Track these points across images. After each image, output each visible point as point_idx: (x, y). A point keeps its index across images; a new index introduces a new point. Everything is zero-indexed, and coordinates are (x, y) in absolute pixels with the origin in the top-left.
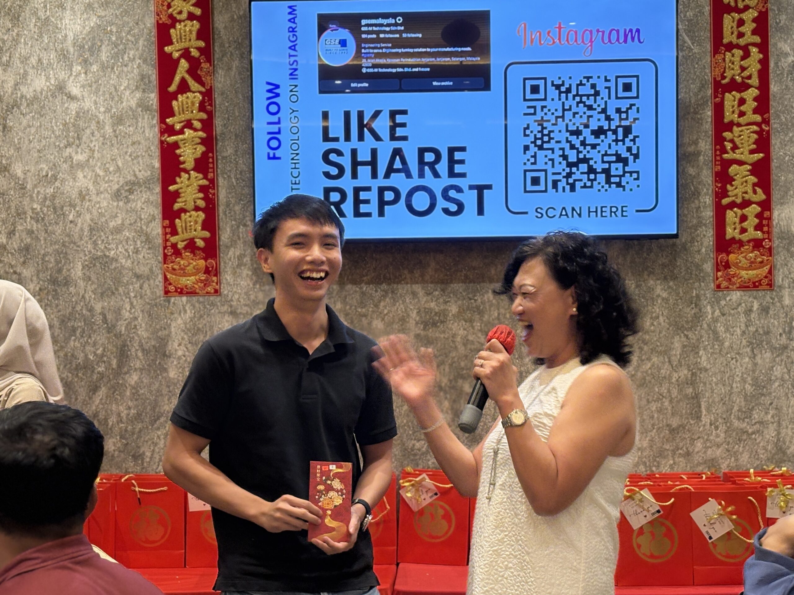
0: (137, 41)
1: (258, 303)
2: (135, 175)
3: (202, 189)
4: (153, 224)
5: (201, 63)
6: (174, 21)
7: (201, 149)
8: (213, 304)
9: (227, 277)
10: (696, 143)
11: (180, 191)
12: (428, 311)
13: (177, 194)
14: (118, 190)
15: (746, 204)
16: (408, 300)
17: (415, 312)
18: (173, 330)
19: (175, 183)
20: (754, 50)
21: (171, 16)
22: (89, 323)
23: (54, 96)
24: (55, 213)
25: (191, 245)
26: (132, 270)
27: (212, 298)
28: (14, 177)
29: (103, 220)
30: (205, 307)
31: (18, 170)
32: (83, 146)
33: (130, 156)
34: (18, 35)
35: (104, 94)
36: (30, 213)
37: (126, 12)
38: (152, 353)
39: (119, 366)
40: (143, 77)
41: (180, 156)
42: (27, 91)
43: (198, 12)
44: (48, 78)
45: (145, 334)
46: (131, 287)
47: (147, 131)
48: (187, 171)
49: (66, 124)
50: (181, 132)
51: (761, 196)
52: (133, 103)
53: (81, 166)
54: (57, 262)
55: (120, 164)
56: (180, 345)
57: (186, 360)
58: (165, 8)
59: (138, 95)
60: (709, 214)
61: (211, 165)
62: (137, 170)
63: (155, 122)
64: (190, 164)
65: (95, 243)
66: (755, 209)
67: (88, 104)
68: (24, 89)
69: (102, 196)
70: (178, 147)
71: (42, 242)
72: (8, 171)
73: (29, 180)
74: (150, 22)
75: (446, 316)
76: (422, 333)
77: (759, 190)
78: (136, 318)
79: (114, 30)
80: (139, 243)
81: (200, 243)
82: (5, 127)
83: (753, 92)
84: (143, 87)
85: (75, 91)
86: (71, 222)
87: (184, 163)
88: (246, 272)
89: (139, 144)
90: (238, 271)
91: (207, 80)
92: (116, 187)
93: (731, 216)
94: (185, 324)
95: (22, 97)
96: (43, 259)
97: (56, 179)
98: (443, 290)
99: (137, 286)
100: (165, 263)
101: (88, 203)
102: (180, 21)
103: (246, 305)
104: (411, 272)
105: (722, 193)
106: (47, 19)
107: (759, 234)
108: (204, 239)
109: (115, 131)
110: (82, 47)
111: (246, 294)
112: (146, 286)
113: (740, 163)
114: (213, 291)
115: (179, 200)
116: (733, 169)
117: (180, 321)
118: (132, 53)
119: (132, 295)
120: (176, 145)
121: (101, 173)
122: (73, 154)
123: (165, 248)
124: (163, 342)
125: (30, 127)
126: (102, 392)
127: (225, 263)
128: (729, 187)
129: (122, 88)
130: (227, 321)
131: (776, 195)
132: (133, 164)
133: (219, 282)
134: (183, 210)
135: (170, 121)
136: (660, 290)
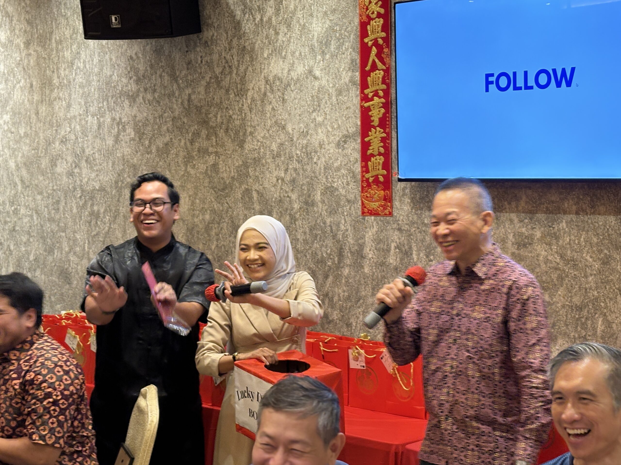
0: (350, 35)
1: (414, 223)
2: (348, 131)
3: (383, 140)
4: (356, 165)
5: (383, 48)
6: (370, 19)
7: (383, 110)
8: (388, 223)
9: (396, 203)
11: (371, 141)
12: (521, 234)
13: (369, 144)
14: (339, 141)
16: (507, 226)
17: (512, 235)
18: (366, 239)
19: (368, 136)
21: (368, 16)
22: (324, 232)
23: (307, 78)
24: (307, 156)
25: (376, 180)
26: (345, 196)
27: (388, 218)
28: (288, 133)
29: (331, 162)
30: (384, 225)
31: (289, 128)
32: (321, 111)
33: (345, 117)
34: (290, 37)
35: (332, 75)
36: (295, 157)
37: (344, 15)
38: (356, 255)
39: (339, 263)
40: (352, 61)
41: (372, 116)
42: (294, 75)
43: (382, 11)
44: (304, 66)
45: (352, 241)
46: (345, 209)
47: (354, 100)
48: (375, 127)
49: (312, 97)
50: (372, 99)
52: (347, 80)
53: (320, 125)
54: (309, 190)
55: (340, 123)
56: (370, 250)
57: (373, 262)
58: (365, 10)
59: (350, 74)
61: (388, 123)
62: (348, 127)
63: (358, 93)
64: (376, 122)
65: (327, 178)
67: (324, 82)
68: (292, 73)
69: (331, 145)
70: (370, 110)
71: (301, 176)
72: (285, 129)
73: (295, 135)
74: (357, 21)
75: (532, 239)
76: (517, 252)
78: (347, 230)
79: (338, 29)
80: (349, 178)
81: (381, 179)
82: (283, 100)
84: (352, 68)
85: (317, 73)
86: (315, 163)
87: (373, 121)
88: (407, 200)
89: (350, 108)
90: (403, 199)
91: (387, 60)
92: (338, 139)
94: (373, 235)
95: (292, 79)
96: (301, 188)
97: (308, 134)
98: (531, 219)
99: (348, 207)
100: (362, 193)
101: (324, 150)
102: (373, 19)
103: (407, 224)
104: (509, 203)
106: (304, 25)
108: (383, 176)
109: (337, 100)
110: (321, 43)
111: (407, 216)
112: (352, 208)
114: (388, 213)
115: (371, 148)
117: (370, 234)
118: (347, 44)
119: (345, 214)
120: (368, 109)
121: (330, 130)
122: (316, 117)
123: (362, 181)
124: (361, 247)
125: (295, 99)
126: (331, 279)
127: (395, 193)
129: (341, 69)
130: (396, 235)
132: (347, 123)
133: (392, 207)
134: (372, 155)
135: (366, 91)
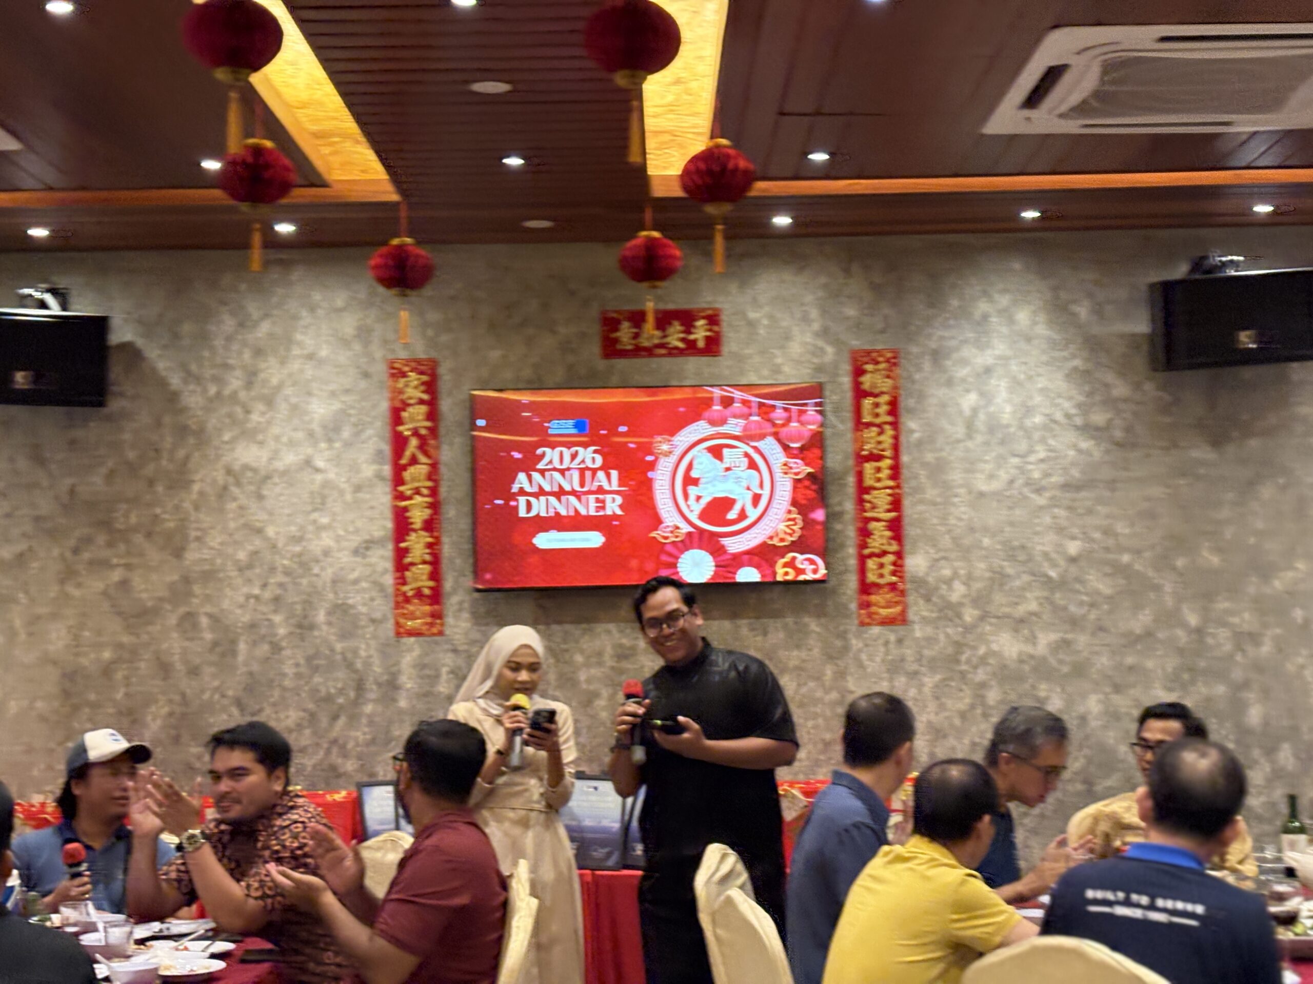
0: (374, 422)
2: (371, 535)
3: (430, 546)
4: (386, 576)
5: (428, 440)
6: (405, 405)
7: (428, 512)
8: (436, 643)
9: (450, 620)
10: (840, 504)
11: (410, 547)
12: (621, 646)
13: (406, 551)
14: (357, 548)
15: (884, 553)
16: (603, 637)
17: (610, 647)
18: (403, 666)
19: (406, 541)
20: (887, 427)
21: (403, 401)
22: (331, 662)
23: (302, 469)
24: (302, 567)
25: (419, 594)
26: (368, 615)
27: (436, 638)
28: (267, 539)
29: (344, 573)
30: (431, 646)
31: (271, 531)
32: (327, 511)
33: (367, 518)
34: (271, 417)
35: (344, 467)
37: (364, 397)
38: (385, 686)
39: (357, 698)
40: (380, 452)
41: (410, 518)
42: (279, 465)
43: (425, 397)
44: (297, 454)
45: (379, 670)
46: (367, 630)
47: (382, 498)
49: (312, 492)
50: (411, 498)
51: (894, 547)
52: (370, 474)
53: (324, 528)
54: (304, 609)
55: (358, 526)
56: (408, 679)
57: (413, 692)
58: (397, 394)
59: (374, 467)
60: (853, 562)
61: (437, 526)
62: (372, 530)
63: (388, 489)
64: (418, 525)
66: (890, 558)
67: (331, 476)
68: (276, 463)
69: (343, 552)
70: (409, 511)
71: (291, 593)
72: (262, 533)
73: (280, 540)
74: (384, 406)
77: (893, 542)
78: (370, 656)
79: (354, 413)
80: (374, 592)
81: (427, 592)
82: (259, 495)
83: (887, 462)
84: (379, 460)
85: (320, 464)
86: (316, 575)
87: (413, 524)
88: (466, 615)
89: (375, 508)
90: (459, 614)
91: (433, 454)
92: (355, 545)
93: (871, 564)
94: (413, 660)
95: (275, 470)
96: (291, 608)
97: (303, 539)
99: (372, 629)
100: (396, 609)
101: (330, 559)
102: (410, 405)
103: (465, 644)
104: (607, 613)
105: (863, 545)
106: (297, 404)
107: (894, 579)
108: (430, 588)
109: (354, 498)
110: (326, 427)
111: (466, 634)
112: (380, 629)
113: (877, 520)
114: (437, 632)
115: (411, 555)
116: (873, 525)
117: (409, 658)
118: (369, 432)
119: (368, 636)
120: (406, 509)
121: (342, 534)
122: (318, 518)
123: (397, 596)
124: (395, 676)
125: (281, 495)
126: (342, 721)
127: (448, 608)
128: (869, 540)
129: (361, 461)
130: (449, 658)
131: (908, 547)
132: (370, 525)
133: (442, 625)
134: (412, 564)
135: (401, 488)
136: (814, 625)
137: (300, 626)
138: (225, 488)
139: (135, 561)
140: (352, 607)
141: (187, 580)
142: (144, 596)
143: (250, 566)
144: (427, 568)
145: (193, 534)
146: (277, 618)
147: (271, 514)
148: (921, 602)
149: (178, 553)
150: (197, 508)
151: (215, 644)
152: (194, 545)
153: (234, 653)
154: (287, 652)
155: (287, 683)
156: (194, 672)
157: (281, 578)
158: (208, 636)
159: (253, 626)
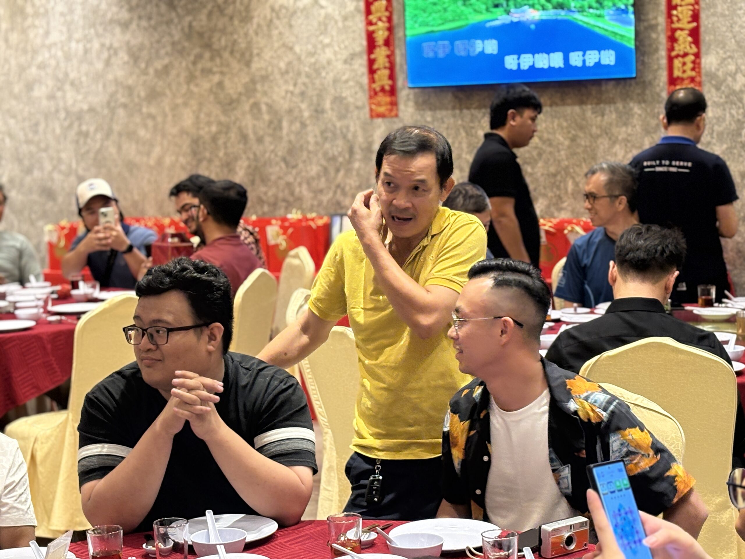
1: (418, 121)
2: (354, 50)
3: (388, 56)
4: (363, 78)
7: (386, 33)
8: (395, 122)
9: (402, 107)
10: (656, 18)
11: (376, 58)
13: (374, 60)
14: (346, 59)
15: (685, 55)
18: (375, 137)
19: (374, 54)
23: (313, 7)
24: (316, 72)
26: (354, 104)
27: (394, 119)
29: (339, 76)
30: (391, 124)
32: (328, 34)
33: (351, 39)
38: (365, 151)
39: (350, 159)
41: (376, 38)
42: (300, 4)
45: (361, 140)
46: (354, 114)
47: (359, 24)
48: (379, 46)
49: (319, 22)
50: (376, 24)
51: (694, 50)
52: (352, 8)
53: (328, 45)
54: (318, 100)
59: (354, 3)
60: (664, 62)
61: (392, 42)
62: (355, 47)
63: (363, 18)
64: (381, 42)
66: (692, 58)
67: (330, 10)
69: (338, 62)
71: (310, 89)
72: (292, 50)
73: (303, 55)
77: (693, 45)
78: (356, 131)
80: (357, 88)
81: (387, 88)
82: (290, 25)
86: (324, 77)
87: (378, 41)
88: (411, 104)
89: (356, 32)
90: (407, 103)
93: (677, 63)
94: (381, 133)
95: (298, 8)
96: (311, 99)
97: (316, 54)
99: (357, 113)
100: (370, 100)
101: (331, 67)
105: (671, 49)
107: (693, 74)
108: (389, 85)
109: (344, 25)
112: (361, 113)
113: (682, 29)
114: (394, 115)
115: (376, 63)
116: (678, 34)
117: (378, 133)
119: (355, 118)
120: (373, 32)
121: (338, 50)
123: (370, 91)
124: (370, 144)
127: (400, 99)
128: (675, 45)
131: (703, 49)
132: (353, 44)
133: (397, 110)
134: (378, 69)
135: (371, 17)
136: (637, 109)
137: (316, 111)
138: (271, 21)
139: (225, 69)
140: (345, 98)
141: (253, 81)
142: (231, 91)
143: (287, 72)
144: (387, 72)
145: (255, 51)
146: (304, 106)
147: (297, 37)
148: (713, 90)
149: (248, 64)
150: (257, 34)
151: (271, 122)
152: (256, 59)
153: (280, 128)
154: (309, 128)
155: (311, 148)
156: (260, 140)
157: (303, 79)
158: (266, 117)
159: (290, 111)
